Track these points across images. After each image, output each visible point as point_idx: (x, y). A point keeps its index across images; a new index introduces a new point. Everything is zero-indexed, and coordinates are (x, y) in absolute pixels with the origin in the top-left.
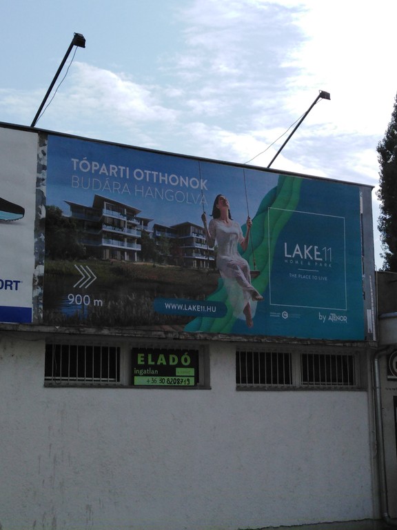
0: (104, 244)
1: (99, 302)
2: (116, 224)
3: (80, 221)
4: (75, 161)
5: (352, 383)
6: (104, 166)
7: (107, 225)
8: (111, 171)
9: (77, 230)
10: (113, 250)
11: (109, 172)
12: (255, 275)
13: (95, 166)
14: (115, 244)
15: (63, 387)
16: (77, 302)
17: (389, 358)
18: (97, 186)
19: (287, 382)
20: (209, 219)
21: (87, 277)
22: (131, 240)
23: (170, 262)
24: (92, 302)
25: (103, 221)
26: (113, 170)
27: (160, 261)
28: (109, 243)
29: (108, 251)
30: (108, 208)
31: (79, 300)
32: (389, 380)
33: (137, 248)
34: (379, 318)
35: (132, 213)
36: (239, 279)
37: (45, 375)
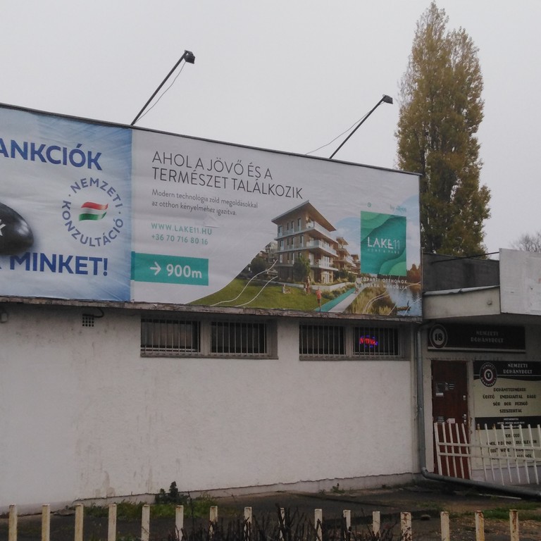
5: (396, 354)
15: (155, 356)
17: (430, 332)
19: (342, 352)
32: (429, 350)
37: (142, 346)
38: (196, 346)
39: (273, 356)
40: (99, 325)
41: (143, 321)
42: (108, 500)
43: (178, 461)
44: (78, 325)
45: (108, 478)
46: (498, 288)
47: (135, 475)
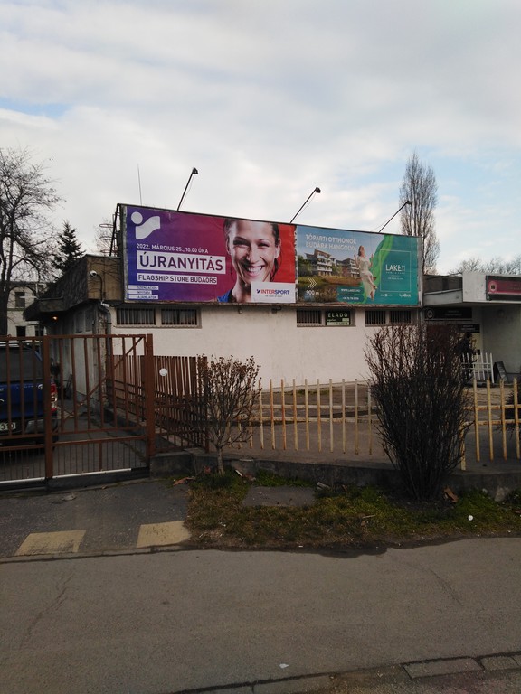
0: (318, 270)
1: (317, 293)
2: (323, 261)
3: (310, 261)
5: (410, 322)
6: (318, 237)
8: (320, 238)
9: (309, 265)
10: (322, 272)
12: (375, 279)
13: (314, 237)
15: (303, 327)
16: (310, 293)
17: (426, 312)
20: (357, 256)
22: (328, 267)
23: (343, 275)
24: (315, 293)
25: (318, 260)
27: (339, 275)
28: (320, 269)
29: (320, 272)
30: (319, 255)
32: (426, 320)
33: (331, 270)
34: (423, 295)
35: (328, 256)
36: (369, 281)
37: (297, 322)
38: (320, 322)
39: (354, 325)
40: (279, 314)
41: (298, 312)
44: (270, 314)
46: (462, 290)
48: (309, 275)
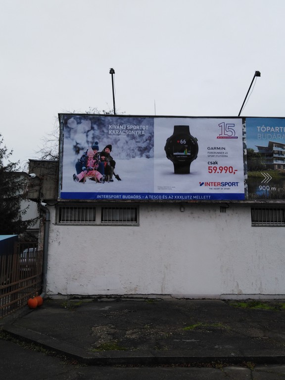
0: (274, 163)
1: (274, 189)
2: (280, 153)
3: (263, 153)
4: (259, 127)
6: (272, 128)
7: (275, 154)
8: (276, 129)
9: (262, 158)
10: (279, 165)
11: (275, 130)
13: (268, 128)
14: (280, 162)
15: (260, 226)
16: (263, 189)
18: (270, 137)
21: (267, 178)
24: (270, 189)
25: (274, 152)
26: (277, 129)
28: (277, 162)
29: (277, 166)
30: (275, 147)
31: (264, 188)
37: (252, 221)
40: (229, 212)
41: (252, 209)
42: (239, 295)
43: (276, 278)
44: (218, 212)
45: (238, 285)
47: (252, 284)
48: (261, 168)
